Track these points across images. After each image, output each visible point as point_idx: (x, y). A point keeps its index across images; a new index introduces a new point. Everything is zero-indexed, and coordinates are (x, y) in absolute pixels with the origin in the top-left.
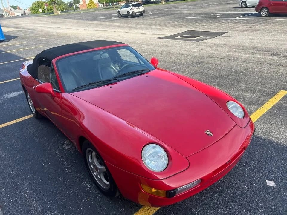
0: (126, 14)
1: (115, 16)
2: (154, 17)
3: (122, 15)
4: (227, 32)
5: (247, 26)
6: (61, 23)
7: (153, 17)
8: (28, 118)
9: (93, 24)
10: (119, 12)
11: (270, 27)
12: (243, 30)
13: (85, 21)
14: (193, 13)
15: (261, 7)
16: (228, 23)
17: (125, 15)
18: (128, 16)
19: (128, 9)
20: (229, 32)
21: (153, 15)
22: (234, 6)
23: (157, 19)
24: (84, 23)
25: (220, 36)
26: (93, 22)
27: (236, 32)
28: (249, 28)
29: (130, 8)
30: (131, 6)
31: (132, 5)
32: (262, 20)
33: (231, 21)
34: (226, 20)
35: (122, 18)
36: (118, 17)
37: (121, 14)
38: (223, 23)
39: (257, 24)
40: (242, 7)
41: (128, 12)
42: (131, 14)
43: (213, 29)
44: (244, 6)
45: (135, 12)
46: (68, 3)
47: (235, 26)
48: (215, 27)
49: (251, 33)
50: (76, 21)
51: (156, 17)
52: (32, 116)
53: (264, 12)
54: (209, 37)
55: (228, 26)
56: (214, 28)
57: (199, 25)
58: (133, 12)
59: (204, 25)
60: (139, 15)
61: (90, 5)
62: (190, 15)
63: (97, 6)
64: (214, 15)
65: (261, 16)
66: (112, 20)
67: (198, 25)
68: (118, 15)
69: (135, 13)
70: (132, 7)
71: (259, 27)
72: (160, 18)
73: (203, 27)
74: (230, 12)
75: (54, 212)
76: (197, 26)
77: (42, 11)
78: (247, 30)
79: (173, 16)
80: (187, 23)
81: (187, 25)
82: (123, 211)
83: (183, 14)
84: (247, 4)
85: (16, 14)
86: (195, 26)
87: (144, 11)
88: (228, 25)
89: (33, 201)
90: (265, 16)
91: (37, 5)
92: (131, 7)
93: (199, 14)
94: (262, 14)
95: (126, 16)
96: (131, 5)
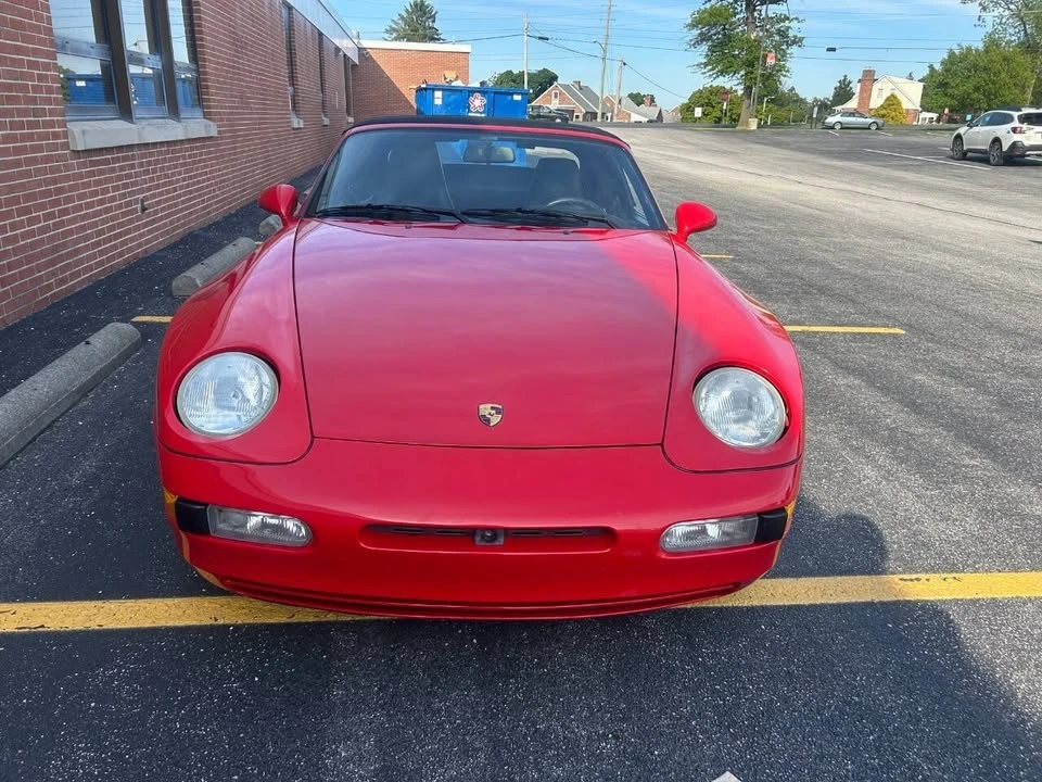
0: (986, 147)
1: (940, 153)
3: (970, 150)
6: (731, 153)
10: (959, 137)
17: (980, 151)
18: (992, 159)
19: (1001, 131)
24: (803, 161)
26: (840, 163)
29: (1009, 126)
30: (1016, 118)
31: (1020, 117)
36: (952, 158)
37: (965, 148)
41: (997, 141)
42: (1005, 149)
45: (1027, 144)
46: (816, 100)
58: (1014, 144)
61: (883, 112)
63: (908, 121)
66: (919, 163)
68: (952, 150)
69: (1024, 147)
70: (1021, 125)
77: (700, 115)
85: (635, 118)
91: (707, 97)
92: (1016, 124)
95: (982, 158)
96: (1016, 114)
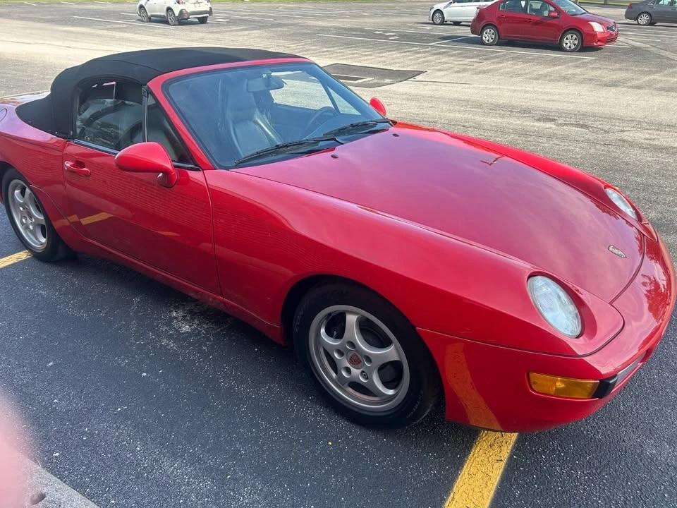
0: (163, 13)
1: (131, 18)
2: (239, 28)
3: (152, 16)
4: (423, 72)
5: (461, 63)
7: (234, 28)
8: (15, 261)
9: (72, 32)
10: (141, 7)
11: (507, 66)
12: (456, 69)
13: (48, 26)
14: (331, 27)
15: (483, 24)
16: (419, 53)
17: (160, 16)
18: (170, 21)
19: (170, 2)
20: (429, 71)
21: (232, 22)
22: (416, 20)
23: (247, 33)
25: (412, 79)
27: (442, 73)
28: (469, 67)
32: (487, 52)
33: (424, 50)
34: (413, 47)
35: (153, 25)
36: (142, 21)
37: (149, 14)
38: (408, 53)
39: (480, 59)
40: (434, 24)
41: (169, 9)
42: (177, 15)
43: (390, 64)
44: (438, 21)
45: (189, 10)
47: (437, 61)
48: (393, 59)
49: (475, 77)
50: (20, 23)
51: (242, 28)
52: (23, 255)
53: (488, 35)
54: (388, 81)
55: (421, 60)
56: (392, 61)
57: (356, 53)
58: (181, 11)
59: (366, 53)
60: (197, 20)
62: (325, 30)
64: (380, 34)
65: (482, 43)
67: (353, 54)
68: (140, 16)
69: (187, 13)
71: (486, 65)
72: (256, 33)
73: (366, 58)
74: (412, 30)
75: (253, 486)
76: (351, 56)
78: (465, 70)
79: (285, 29)
80: (326, 47)
81: (327, 51)
82: (435, 458)
83: (307, 27)
84: (443, 18)
86: (347, 55)
87: (210, 12)
88: (421, 57)
89: (174, 469)
90: (491, 44)
93: (345, 29)
94: (484, 38)
95: (162, 20)
